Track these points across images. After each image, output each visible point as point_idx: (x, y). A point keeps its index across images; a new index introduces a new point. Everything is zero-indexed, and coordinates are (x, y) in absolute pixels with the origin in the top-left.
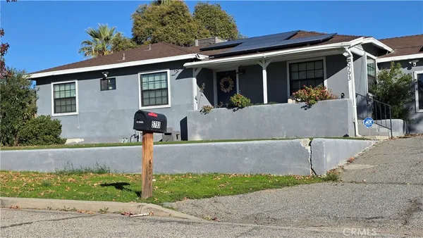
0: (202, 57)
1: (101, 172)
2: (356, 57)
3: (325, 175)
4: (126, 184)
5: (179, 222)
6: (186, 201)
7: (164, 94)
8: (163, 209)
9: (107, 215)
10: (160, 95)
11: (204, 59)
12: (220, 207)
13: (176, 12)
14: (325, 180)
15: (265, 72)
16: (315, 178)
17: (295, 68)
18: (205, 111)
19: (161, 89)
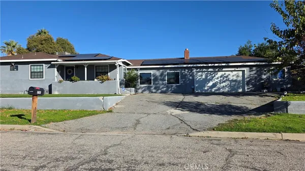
0: (59, 60)
1: (10, 108)
2: (120, 66)
3: (108, 110)
4: (23, 115)
5: (49, 134)
6: (52, 123)
7: (41, 74)
8: (42, 128)
9: (14, 131)
10: (40, 75)
11: (60, 61)
12: (67, 125)
13: (48, 40)
14: (108, 112)
15: (86, 69)
16: (104, 111)
17: (98, 68)
18: (60, 82)
19: (40, 72)
